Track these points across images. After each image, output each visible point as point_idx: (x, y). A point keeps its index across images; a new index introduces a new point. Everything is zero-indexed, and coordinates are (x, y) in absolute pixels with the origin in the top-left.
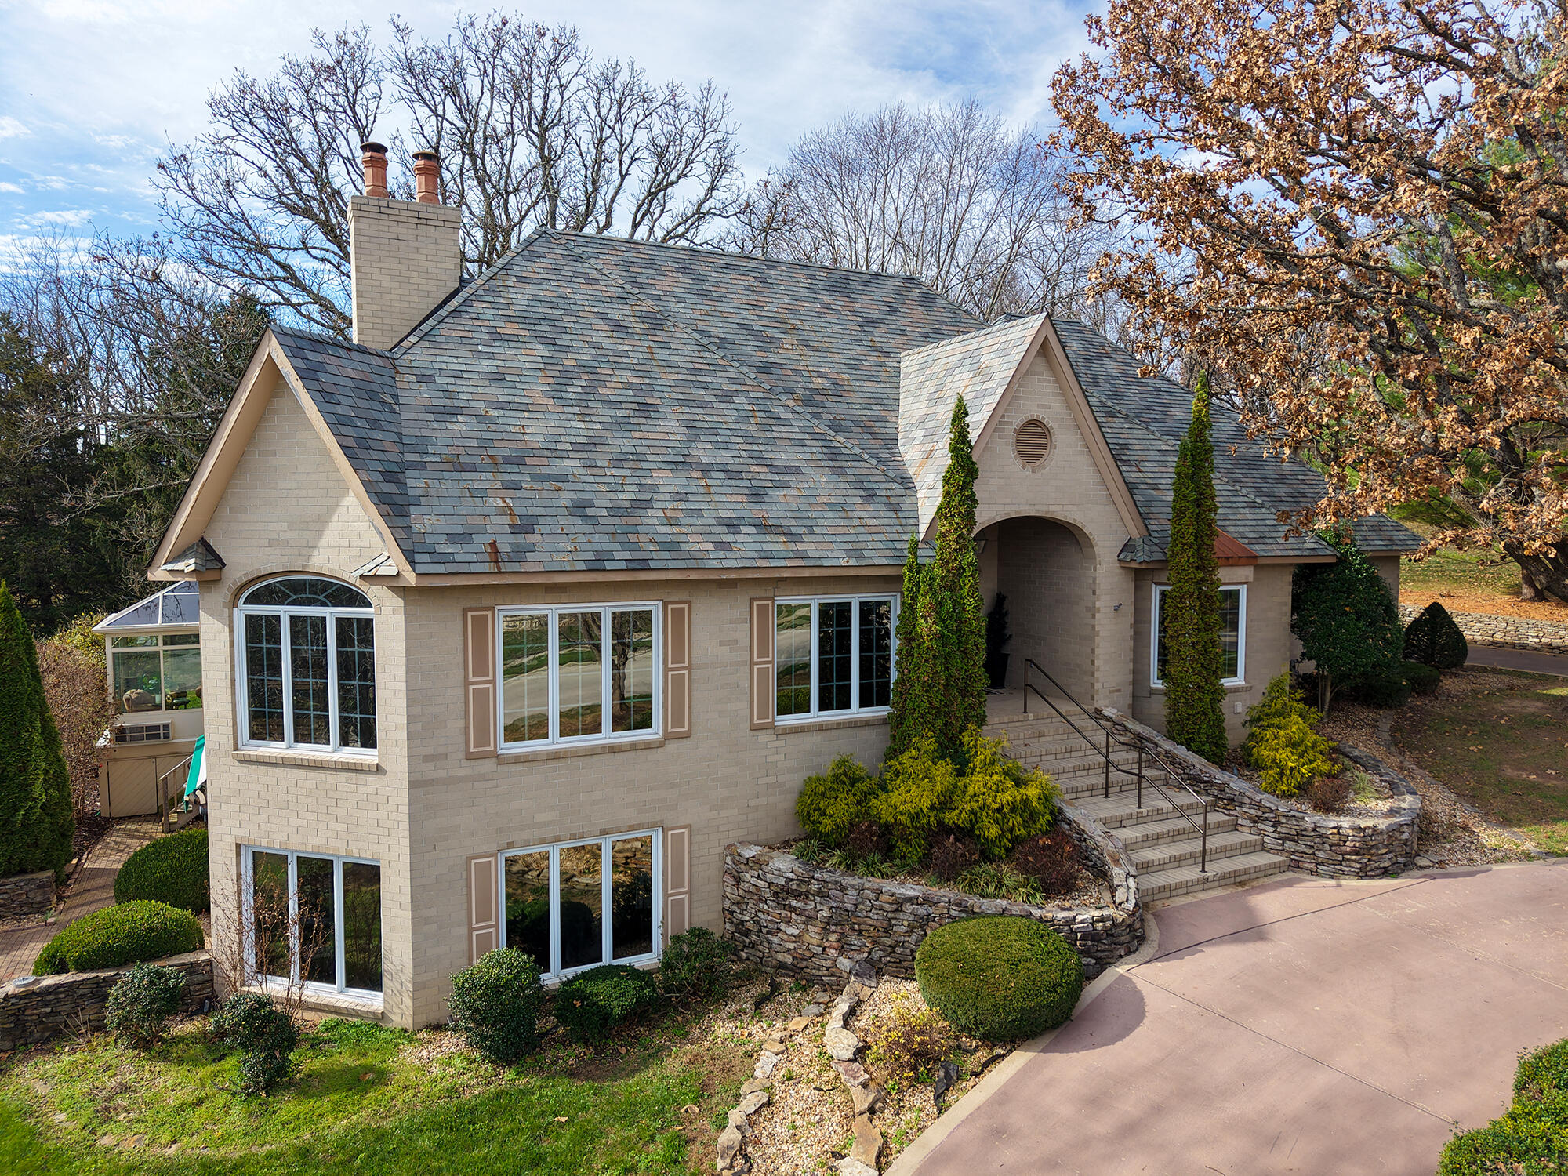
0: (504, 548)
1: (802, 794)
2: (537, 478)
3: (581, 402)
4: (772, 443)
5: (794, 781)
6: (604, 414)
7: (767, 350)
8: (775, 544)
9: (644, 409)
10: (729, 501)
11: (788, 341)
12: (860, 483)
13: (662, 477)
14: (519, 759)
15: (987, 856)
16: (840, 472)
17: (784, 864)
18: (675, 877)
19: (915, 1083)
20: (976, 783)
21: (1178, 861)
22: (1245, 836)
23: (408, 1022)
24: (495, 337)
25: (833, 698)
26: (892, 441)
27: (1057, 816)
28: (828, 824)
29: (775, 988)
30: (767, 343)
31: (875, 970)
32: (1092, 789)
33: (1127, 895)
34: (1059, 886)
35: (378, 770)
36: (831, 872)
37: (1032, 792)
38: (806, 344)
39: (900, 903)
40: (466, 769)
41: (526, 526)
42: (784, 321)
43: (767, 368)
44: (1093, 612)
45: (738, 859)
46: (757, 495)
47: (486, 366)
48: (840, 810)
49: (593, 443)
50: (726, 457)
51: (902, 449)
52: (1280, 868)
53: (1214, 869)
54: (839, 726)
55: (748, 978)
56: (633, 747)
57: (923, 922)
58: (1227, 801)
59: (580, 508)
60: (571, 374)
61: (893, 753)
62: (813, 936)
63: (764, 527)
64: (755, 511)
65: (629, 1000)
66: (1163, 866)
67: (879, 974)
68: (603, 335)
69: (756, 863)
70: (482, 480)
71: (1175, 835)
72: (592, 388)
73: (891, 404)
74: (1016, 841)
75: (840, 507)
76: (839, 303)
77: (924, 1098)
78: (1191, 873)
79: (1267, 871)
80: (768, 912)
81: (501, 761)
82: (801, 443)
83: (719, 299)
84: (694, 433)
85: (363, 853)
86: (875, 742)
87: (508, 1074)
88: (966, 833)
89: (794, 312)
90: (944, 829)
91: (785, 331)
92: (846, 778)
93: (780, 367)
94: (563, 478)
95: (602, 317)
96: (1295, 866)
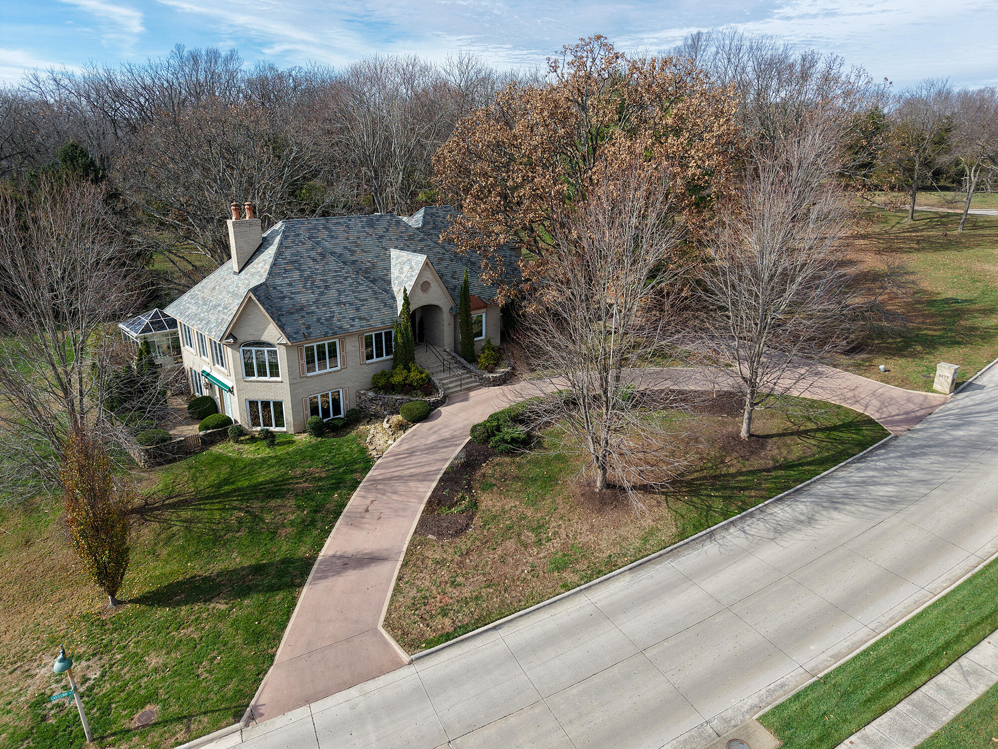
0: (306, 334)
1: (373, 378)
2: (308, 313)
3: (311, 288)
4: (359, 292)
5: (371, 375)
6: (317, 291)
7: (352, 255)
8: (364, 323)
9: (327, 287)
10: (351, 313)
11: (358, 250)
12: (382, 301)
13: (335, 308)
14: (311, 377)
15: (415, 389)
16: (377, 298)
17: (371, 394)
18: (345, 398)
19: (400, 430)
20: (412, 374)
21: (456, 386)
22: (473, 379)
23: (293, 433)
24: (286, 271)
25: (379, 355)
26: (389, 283)
27: (430, 379)
28: (380, 385)
29: (371, 419)
30: (353, 253)
31: (392, 413)
32: (440, 371)
33: (441, 395)
34: (428, 394)
35: (282, 382)
36: (382, 395)
37: (424, 375)
38: (362, 250)
39: (396, 400)
40: (301, 380)
41: (308, 327)
42: (356, 242)
43: (354, 262)
44: (443, 325)
45: (360, 393)
46: (358, 309)
47: (287, 280)
48: (382, 382)
49: (317, 300)
50: (348, 299)
51: (393, 286)
52: (479, 386)
53: (463, 387)
54: (381, 361)
55: (364, 418)
56: (335, 371)
57: (401, 403)
58: (470, 372)
59: (319, 320)
60: (306, 279)
61: (394, 368)
62: (379, 408)
63: (361, 319)
64: (357, 314)
65: (342, 423)
66: (453, 388)
67: (393, 414)
68: (311, 263)
69: (364, 394)
70: (296, 316)
71: (456, 381)
72: (312, 283)
73: (388, 269)
74: (421, 386)
75: (378, 310)
76: (370, 231)
77: (402, 432)
78: (459, 388)
79: (475, 387)
80: (368, 404)
81: (307, 377)
82: (366, 291)
83: (337, 238)
84: (340, 292)
85: (278, 399)
86: (390, 364)
87: (320, 439)
88: (410, 385)
89: (358, 238)
90: (405, 384)
91: (357, 247)
92: (383, 374)
93: (357, 261)
94: (313, 313)
95: (309, 257)
96: (482, 385)
